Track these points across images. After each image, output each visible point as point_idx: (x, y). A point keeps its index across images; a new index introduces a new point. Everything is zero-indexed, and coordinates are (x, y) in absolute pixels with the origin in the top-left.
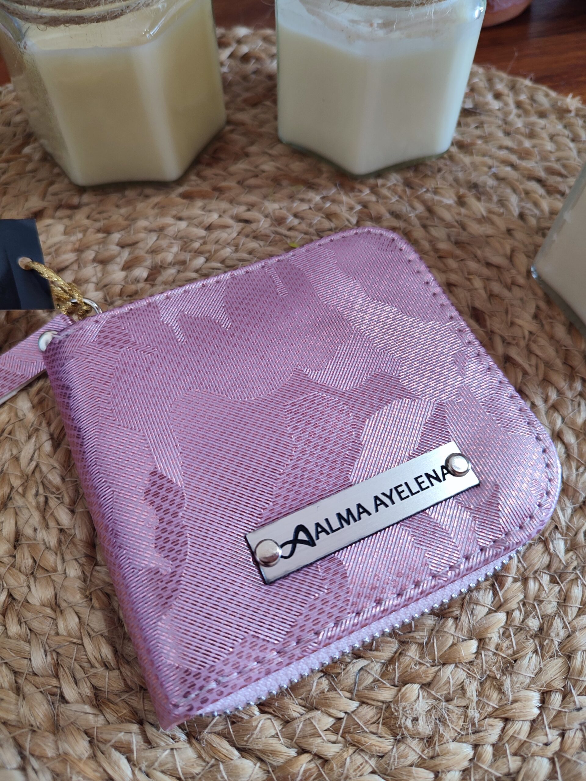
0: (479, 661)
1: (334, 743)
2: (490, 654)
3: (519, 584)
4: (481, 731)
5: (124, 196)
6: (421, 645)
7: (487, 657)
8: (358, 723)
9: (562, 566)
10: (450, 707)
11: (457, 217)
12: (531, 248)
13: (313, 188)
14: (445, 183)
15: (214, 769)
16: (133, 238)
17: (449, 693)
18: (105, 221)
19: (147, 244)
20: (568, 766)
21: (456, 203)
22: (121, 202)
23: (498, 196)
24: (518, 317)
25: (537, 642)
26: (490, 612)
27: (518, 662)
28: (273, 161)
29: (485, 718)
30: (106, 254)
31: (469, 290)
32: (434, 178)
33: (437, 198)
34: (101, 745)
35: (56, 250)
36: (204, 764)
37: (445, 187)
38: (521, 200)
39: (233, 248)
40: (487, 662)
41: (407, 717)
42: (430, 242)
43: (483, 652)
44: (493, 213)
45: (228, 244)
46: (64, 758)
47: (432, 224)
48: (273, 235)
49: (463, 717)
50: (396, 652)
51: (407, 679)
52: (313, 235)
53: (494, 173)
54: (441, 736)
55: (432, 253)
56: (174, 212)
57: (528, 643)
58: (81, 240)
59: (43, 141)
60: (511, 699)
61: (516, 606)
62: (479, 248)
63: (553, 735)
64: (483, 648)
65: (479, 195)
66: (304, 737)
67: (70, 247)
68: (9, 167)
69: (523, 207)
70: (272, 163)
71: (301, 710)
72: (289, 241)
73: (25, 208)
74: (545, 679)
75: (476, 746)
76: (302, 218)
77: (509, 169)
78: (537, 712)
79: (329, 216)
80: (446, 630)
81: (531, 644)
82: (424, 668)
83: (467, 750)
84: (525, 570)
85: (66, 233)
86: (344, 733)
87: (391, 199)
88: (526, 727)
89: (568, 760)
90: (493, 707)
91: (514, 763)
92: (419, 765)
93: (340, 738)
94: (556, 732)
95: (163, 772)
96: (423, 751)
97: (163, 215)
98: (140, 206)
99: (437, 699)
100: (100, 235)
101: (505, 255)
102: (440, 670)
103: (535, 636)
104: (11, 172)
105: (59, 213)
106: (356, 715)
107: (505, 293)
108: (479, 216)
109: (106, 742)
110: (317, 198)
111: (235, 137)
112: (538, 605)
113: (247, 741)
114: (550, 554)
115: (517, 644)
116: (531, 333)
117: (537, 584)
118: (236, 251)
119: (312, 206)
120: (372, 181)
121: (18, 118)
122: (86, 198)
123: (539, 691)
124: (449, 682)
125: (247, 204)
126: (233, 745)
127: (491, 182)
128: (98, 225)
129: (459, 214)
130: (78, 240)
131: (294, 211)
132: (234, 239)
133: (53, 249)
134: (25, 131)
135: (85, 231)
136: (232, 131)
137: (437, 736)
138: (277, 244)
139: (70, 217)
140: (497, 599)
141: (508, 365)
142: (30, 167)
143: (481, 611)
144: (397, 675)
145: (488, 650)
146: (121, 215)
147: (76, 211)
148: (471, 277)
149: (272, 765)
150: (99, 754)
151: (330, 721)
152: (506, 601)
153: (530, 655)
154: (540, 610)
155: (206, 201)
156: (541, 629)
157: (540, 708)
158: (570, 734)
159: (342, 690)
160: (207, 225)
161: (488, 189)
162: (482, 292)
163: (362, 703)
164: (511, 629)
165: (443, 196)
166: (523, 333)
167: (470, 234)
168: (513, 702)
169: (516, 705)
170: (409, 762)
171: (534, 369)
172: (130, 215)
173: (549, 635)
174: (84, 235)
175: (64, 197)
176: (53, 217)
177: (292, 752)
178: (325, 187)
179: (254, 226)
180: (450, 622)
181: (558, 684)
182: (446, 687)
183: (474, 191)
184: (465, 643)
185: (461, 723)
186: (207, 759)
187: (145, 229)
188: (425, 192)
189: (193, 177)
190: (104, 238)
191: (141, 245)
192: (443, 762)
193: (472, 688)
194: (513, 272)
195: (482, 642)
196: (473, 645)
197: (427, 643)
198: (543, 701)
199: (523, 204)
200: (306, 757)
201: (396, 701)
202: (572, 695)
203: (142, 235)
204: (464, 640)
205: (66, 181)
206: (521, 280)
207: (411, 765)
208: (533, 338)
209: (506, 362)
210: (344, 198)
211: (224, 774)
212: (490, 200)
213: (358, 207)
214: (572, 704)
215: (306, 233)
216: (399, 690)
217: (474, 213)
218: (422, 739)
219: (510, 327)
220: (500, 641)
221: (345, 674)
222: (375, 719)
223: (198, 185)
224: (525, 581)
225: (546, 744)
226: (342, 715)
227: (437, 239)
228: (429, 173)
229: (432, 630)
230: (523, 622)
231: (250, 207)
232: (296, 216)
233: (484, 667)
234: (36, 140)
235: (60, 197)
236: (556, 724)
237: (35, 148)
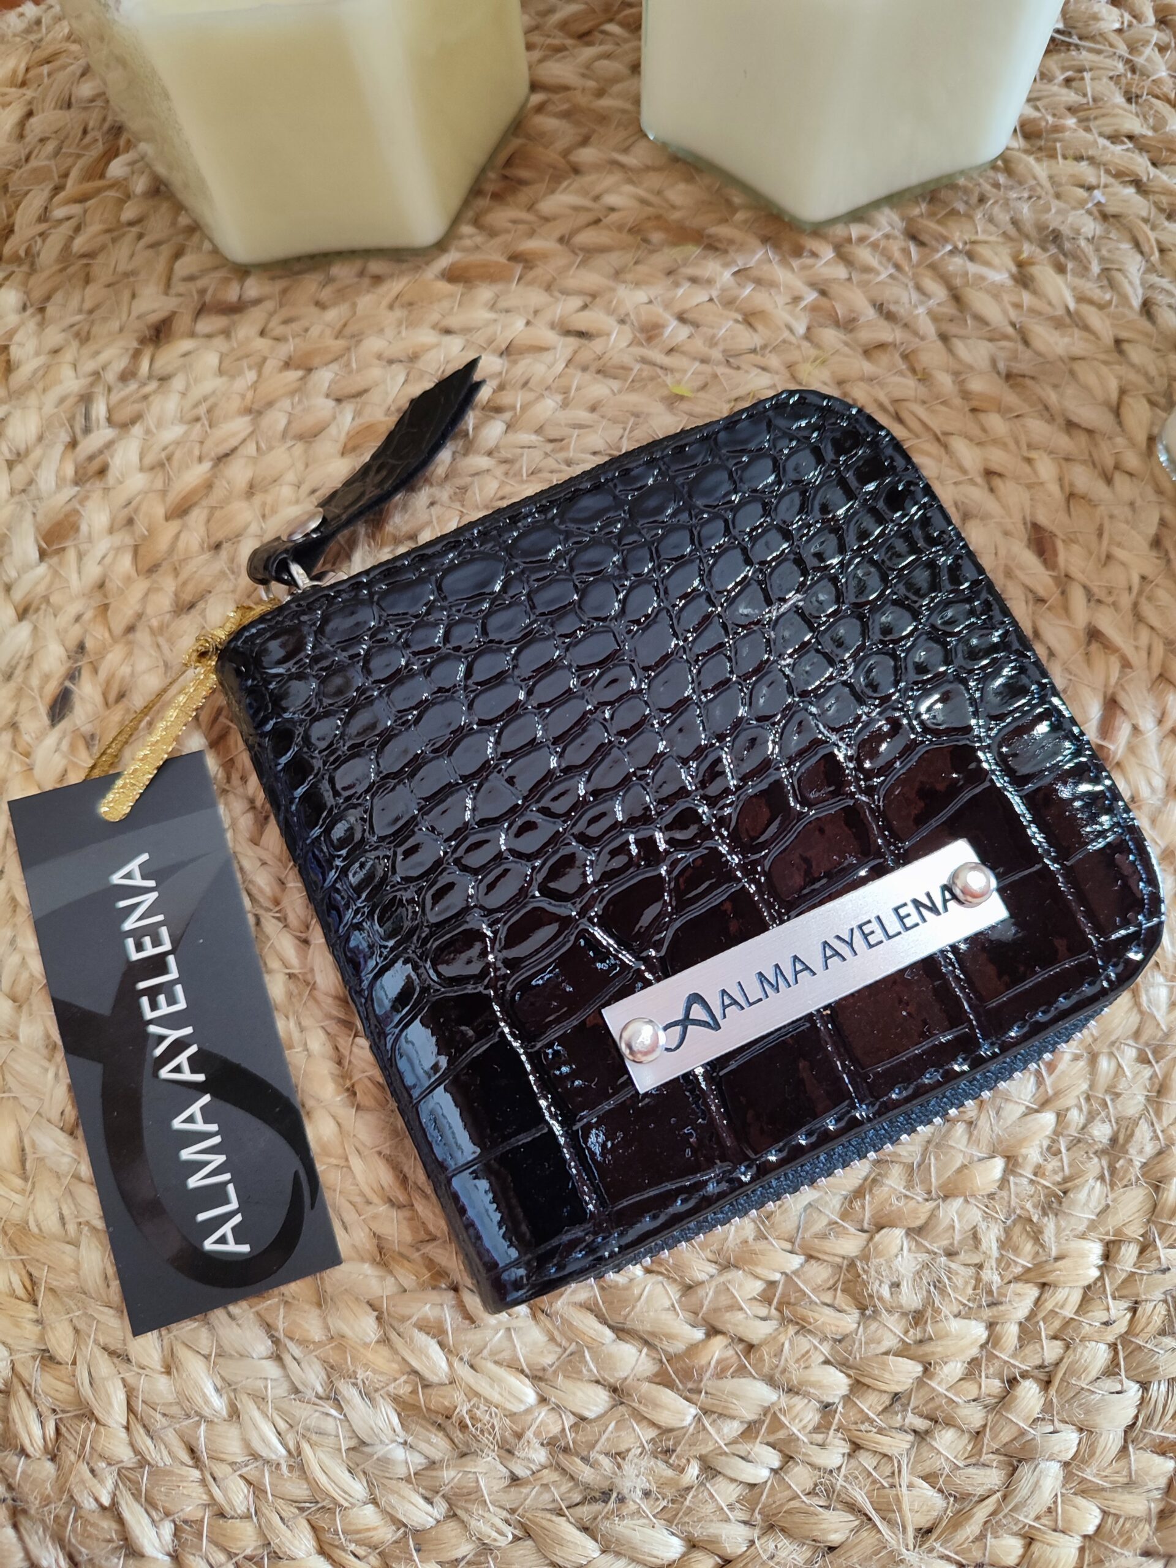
0: (1004, 1194)
1: (764, 1319)
2: (1025, 1181)
3: (1082, 1063)
4: (1001, 1303)
5: (330, 280)
6: (910, 1167)
7: (1021, 1184)
8: (801, 1290)
9: (1160, 1034)
10: (953, 1266)
11: (1013, 314)
12: (1161, 384)
13: (716, 249)
14: (992, 228)
15: (576, 1358)
16: (357, 383)
17: (952, 1244)
18: (297, 340)
19: (387, 393)
20: (1140, 1356)
21: (1013, 277)
22: (325, 294)
23: (1102, 259)
24: (1119, 545)
25: (1105, 1163)
26: (1030, 1111)
27: (1071, 1195)
28: (630, 181)
29: (1010, 1282)
30: (309, 421)
31: (1029, 487)
32: (969, 217)
33: (973, 268)
34: (395, 1324)
35: (209, 411)
36: (559, 1350)
37: (992, 238)
38: (1151, 269)
39: (559, 398)
40: (1017, 1195)
41: (881, 1282)
42: (956, 374)
43: (1011, 1178)
44: (1091, 302)
45: (548, 388)
46: (338, 1340)
47: (962, 332)
48: (637, 367)
49: (973, 1282)
50: (866, 1179)
51: (883, 1221)
52: (718, 364)
53: (1099, 204)
54: (937, 1311)
55: (958, 401)
56: (435, 317)
57: (1089, 1165)
58: (254, 386)
59: (143, 146)
60: (1054, 1253)
61: (1073, 1102)
62: (1055, 386)
63: (1118, 1310)
64: (1013, 1172)
65: (1062, 258)
66: (716, 1310)
67: (236, 403)
68: (85, 212)
69: (1152, 286)
70: (629, 188)
71: (712, 1269)
72: (669, 379)
73: (134, 314)
74: (1112, 1222)
75: (991, 1326)
76: (696, 325)
77: (1131, 190)
78: (1096, 1273)
79: (750, 318)
80: (951, 1143)
81: (1095, 1165)
82: (912, 1203)
83: (978, 1331)
84: (1095, 1040)
85: (221, 372)
86: (780, 1303)
87: (878, 273)
88: (1076, 1297)
89: (1140, 1348)
90: (1023, 1266)
91: (1051, 1351)
92: (898, 1354)
93: (774, 1312)
94: (1125, 1304)
95: (496, 1362)
96: (906, 1332)
97: (412, 324)
98: (366, 302)
99: (928, 1252)
100: (294, 375)
101: (1107, 404)
102: (938, 1206)
103: (1103, 1152)
104: (94, 228)
105: (204, 325)
106: (799, 1277)
107: (1099, 490)
108: (1060, 312)
109: (404, 1319)
110: (726, 276)
111: (547, 123)
112: (1113, 1100)
113: (626, 1317)
114: (1141, 1012)
115: (1070, 1166)
116: (1143, 578)
117: (1113, 1064)
118: (565, 405)
119: (714, 294)
120: (839, 231)
121: (86, 90)
122: (253, 288)
123: (1101, 1240)
124: (953, 1227)
125: (580, 292)
126: (603, 1321)
127: (1091, 227)
128: (285, 350)
129: (1018, 306)
130: (249, 388)
131: (678, 307)
132: (560, 376)
133: (202, 410)
134: (104, 119)
135: (260, 365)
136: (540, 108)
137: (930, 1310)
138: (644, 386)
139: (226, 333)
140: (1042, 1089)
141: (1094, 646)
142: (129, 213)
143: (1012, 1112)
144: (868, 1215)
145: (1021, 1175)
146: (328, 325)
147: (236, 317)
148: (1033, 455)
149: (665, 1352)
150: (393, 1336)
151: (758, 1286)
152: (1057, 1094)
153: (1091, 1182)
154: (1115, 1108)
155: (499, 287)
156: (1114, 1140)
157: (1100, 1268)
158: (1146, 1309)
159: (778, 1238)
160: (504, 346)
161: (1083, 243)
162: (1054, 488)
163: (810, 1257)
164: (1061, 1140)
165: (987, 264)
166: (1129, 580)
167: (1039, 354)
168: (1057, 1259)
169: (1059, 1264)
170: (883, 1350)
171: (1144, 654)
172: (345, 325)
173: (1126, 1152)
174: (260, 374)
175: (210, 282)
176: (192, 335)
177: (699, 1334)
178: (741, 247)
179: (597, 346)
180: (960, 1129)
181: (1135, 1231)
182: (947, 1235)
183: (1053, 250)
184: (982, 1166)
185: (970, 1291)
186: (564, 1343)
187: (379, 357)
188: (951, 252)
189: (466, 229)
190: (302, 379)
191: (374, 396)
192: (935, 1349)
193: (991, 1237)
194: (1120, 441)
195: (1012, 1163)
196: (998, 1165)
197: (919, 1166)
198: (1106, 1256)
199: (1154, 279)
200: (719, 1342)
201: (865, 1256)
202: (1156, 1248)
203: (376, 372)
204: (980, 1160)
205: (207, 246)
206: (1132, 461)
207: (887, 1353)
208: (1148, 588)
209: (1089, 643)
210: (781, 274)
211: (592, 1366)
212: (1084, 270)
213: (811, 296)
214: (1155, 1262)
215: (704, 361)
216: (871, 1238)
217: (1050, 304)
218: (905, 1314)
219: (1105, 565)
220: (1041, 1161)
221: (782, 1214)
222: (831, 1282)
223: (477, 248)
224: (1093, 1059)
225: (1106, 1324)
226: (777, 1276)
227: (971, 368)
228: (961, 207)
229: (929, 1142)
230: (1083, 1128)
231: (588, 299)
232: (682, 319)
233: (1013, 1203)
234: (129, 146)
235: (200, 283)
236: (1125, 1292)
237: (132, 164)
